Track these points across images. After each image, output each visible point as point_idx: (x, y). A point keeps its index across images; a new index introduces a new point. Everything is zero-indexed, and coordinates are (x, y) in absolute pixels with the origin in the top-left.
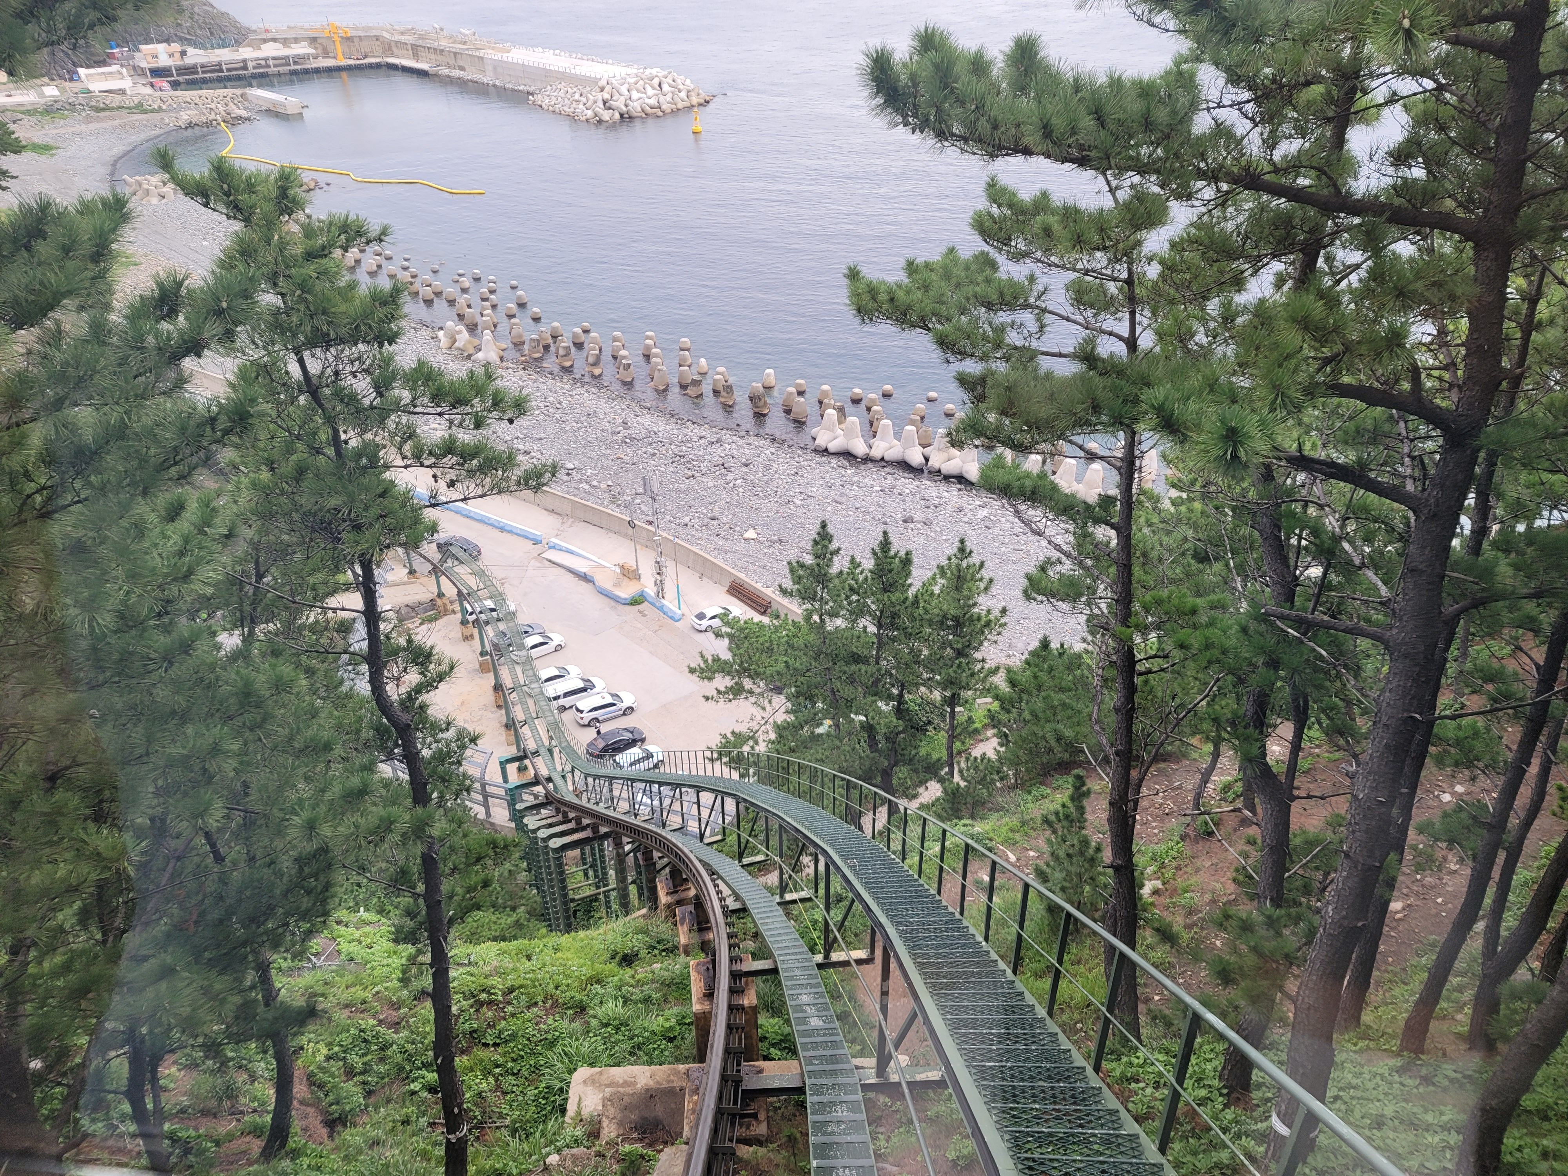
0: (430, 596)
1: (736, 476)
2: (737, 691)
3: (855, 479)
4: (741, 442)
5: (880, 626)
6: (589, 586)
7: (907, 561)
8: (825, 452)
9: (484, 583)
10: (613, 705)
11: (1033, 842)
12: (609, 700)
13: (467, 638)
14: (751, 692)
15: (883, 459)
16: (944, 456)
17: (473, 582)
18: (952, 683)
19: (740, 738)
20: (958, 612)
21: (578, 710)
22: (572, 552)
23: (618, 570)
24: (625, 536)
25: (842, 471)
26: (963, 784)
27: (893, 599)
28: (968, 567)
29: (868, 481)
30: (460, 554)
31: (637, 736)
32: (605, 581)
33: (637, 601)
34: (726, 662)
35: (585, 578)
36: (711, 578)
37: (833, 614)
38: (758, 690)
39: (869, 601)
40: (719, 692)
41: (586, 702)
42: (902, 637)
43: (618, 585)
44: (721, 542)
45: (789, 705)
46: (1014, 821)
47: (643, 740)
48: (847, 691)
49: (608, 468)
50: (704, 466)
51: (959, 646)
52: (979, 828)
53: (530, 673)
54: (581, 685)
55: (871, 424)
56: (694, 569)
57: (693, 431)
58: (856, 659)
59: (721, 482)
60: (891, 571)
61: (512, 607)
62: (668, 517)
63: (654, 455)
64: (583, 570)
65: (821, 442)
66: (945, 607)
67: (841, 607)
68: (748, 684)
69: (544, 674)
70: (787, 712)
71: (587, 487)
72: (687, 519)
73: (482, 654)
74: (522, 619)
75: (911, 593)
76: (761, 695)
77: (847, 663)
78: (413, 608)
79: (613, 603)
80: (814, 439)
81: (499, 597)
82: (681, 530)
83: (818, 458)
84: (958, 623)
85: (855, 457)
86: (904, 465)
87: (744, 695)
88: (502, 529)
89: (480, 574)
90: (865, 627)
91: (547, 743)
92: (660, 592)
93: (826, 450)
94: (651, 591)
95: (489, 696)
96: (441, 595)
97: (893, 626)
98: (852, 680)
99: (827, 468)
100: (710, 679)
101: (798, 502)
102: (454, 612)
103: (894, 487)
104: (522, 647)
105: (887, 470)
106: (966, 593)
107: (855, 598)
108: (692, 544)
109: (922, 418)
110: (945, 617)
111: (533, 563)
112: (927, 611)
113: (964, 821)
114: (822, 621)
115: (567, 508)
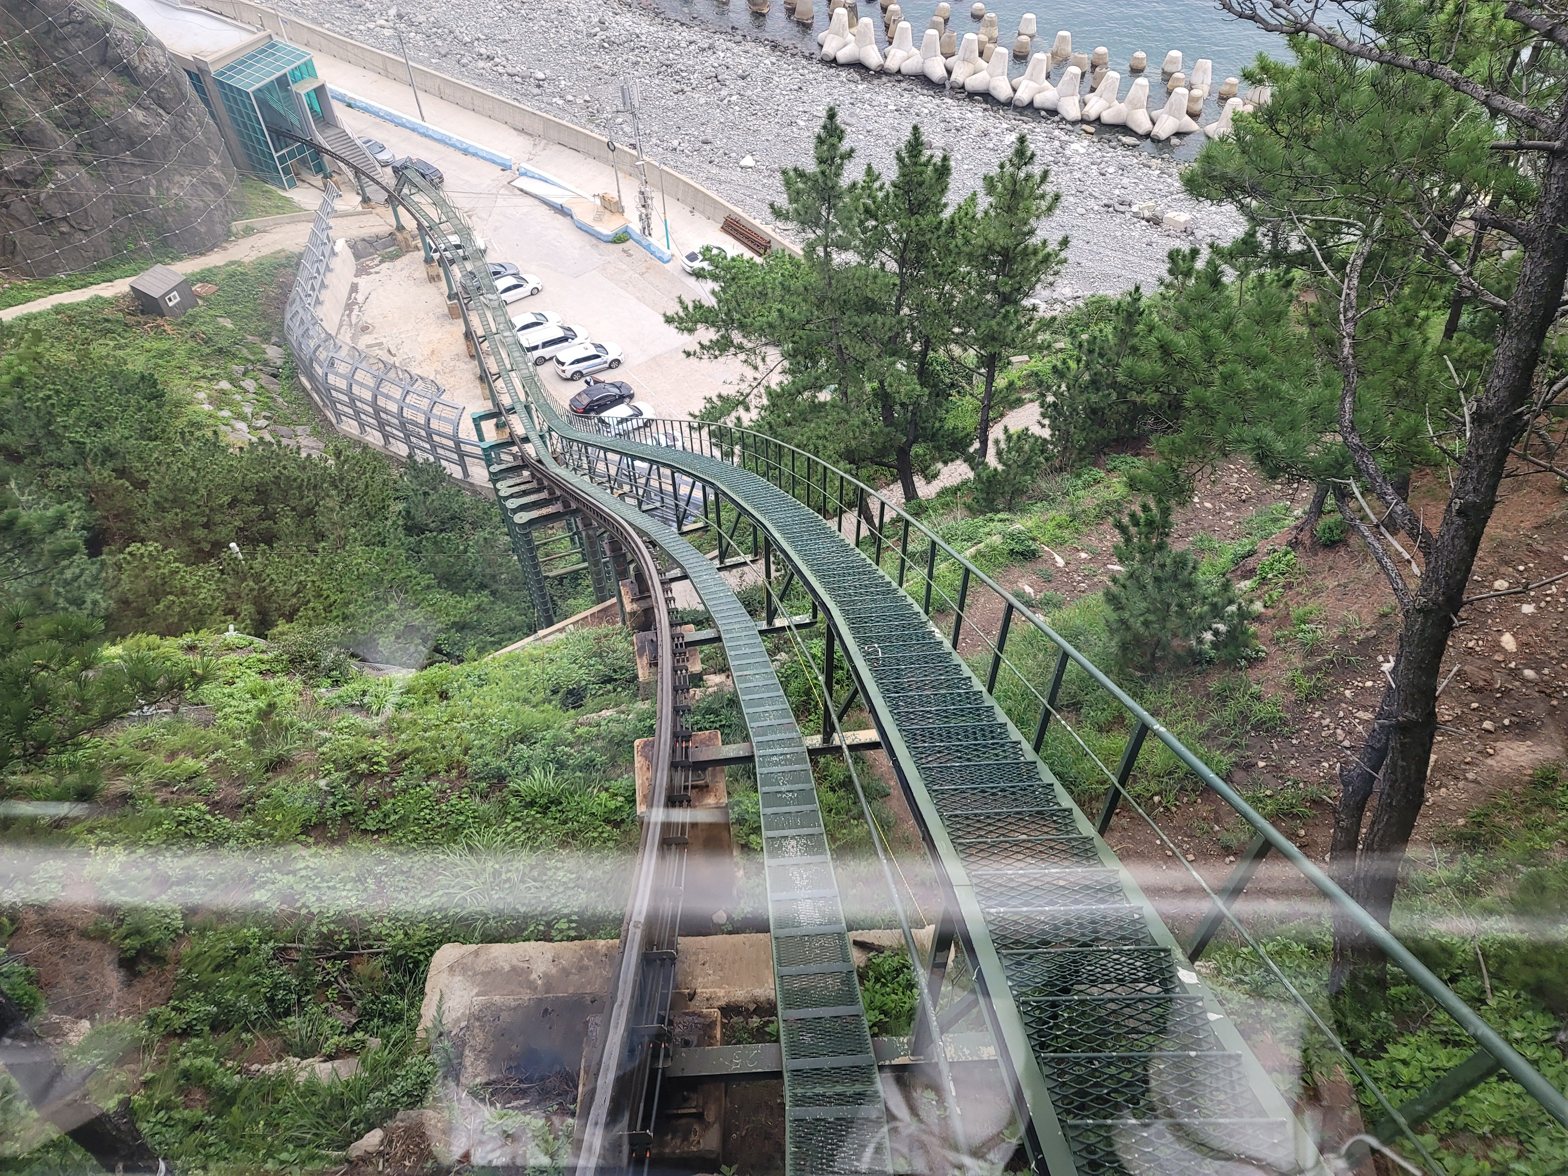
0: (387, 229)
1: (731, 90)
2: (723, 346)
3: (868, 96)
4: (736, 49)
5: (902, 262)
6: (566, 221)
7: (943, 171)
8: (833, 62)
9: (446, 214)
10: (598, 357)
11: (1085, 540)
12: (592, 351)
13: (433, 279)
14: (741, 347)
15: (899, 72)
16: (970, 68)
17: (433, 213)
18: (994, 339)
19: (729, 404)
20: (1011, 242)
21: (559, 362)
22: (546, 181)
23: (598, 201)
24: (606, 161)
25: (853, 86)
26: (1000, 467)
27: (923, 224)
28: (1029, 177)
29: (882, 99)
30: (418, 179)
31: (624, 392)
32: (585, 213)
33: (620, 238)
34: (710, 310)
35: (561, 211)
36: (703, 213)
37: (843, 246)
38: (750, 345)
39: (888, 227)
40: (702, 347)
41: (567, 353)
42: (931, 278)
43: (599, 219)
44: (715, 170)
45: (786, 364)
46: (1062, 515)
47: (631, 396)
48: (858, 349)
49: (584, 79)
50: (695, 78)
51: (1007, 289)
52: (1020, 524)
53: (502, 319)
54: (560, 334)
55: (887, 27)
56: (684, 202)
57: (683, 35)
58: (870, 306)
59: (714, 99)
60: (921, 184)
61: (480, 243)
62: (654, 140)
63: (637, 63)
64: (559, 201)
65: (829, 49)
66: (991, 236)
67: (852, 233)
68: (737, 337)
69: (519, 322)
70: (783, 372)
71: (561, 102)
72: (675, 143)
73: (450, 297)
74: (493, 258)
75: (946, 214)
76: (753, 351)
77: (859, 313)
78: (371, 243)
79: (594, 241)
80: (821, 46)
81: (465, 232)
82: (669, 155)
83: (825, 70)
84: (1007, 257)
85: (867, 69)
86: (923, 80)
87: (732, 350)
88: (466, 152)
89: (439, 203)
90: (883, 265)
91: (522, 397)
92: (646, 229)
93: (834, 60)
94: (636, 227)
95: (461, 345)
96: (400, 228)
97: (918, 263)
98: (864, 336)
99: (836, 83)
100: (691, 331)
101: (802, 123)
102: (417, 248)
103: (911, 106)
104: (493, 289)
105: (904, 85)
106: (1021, 215)
107: (872, 223)
108: (682, 172)
109: (946, 21)
110: (991, 249)
111: (502, 191)
112: (967, 242)
113: (1001, 516)
114: (827, 254)
115: (538, 127)
